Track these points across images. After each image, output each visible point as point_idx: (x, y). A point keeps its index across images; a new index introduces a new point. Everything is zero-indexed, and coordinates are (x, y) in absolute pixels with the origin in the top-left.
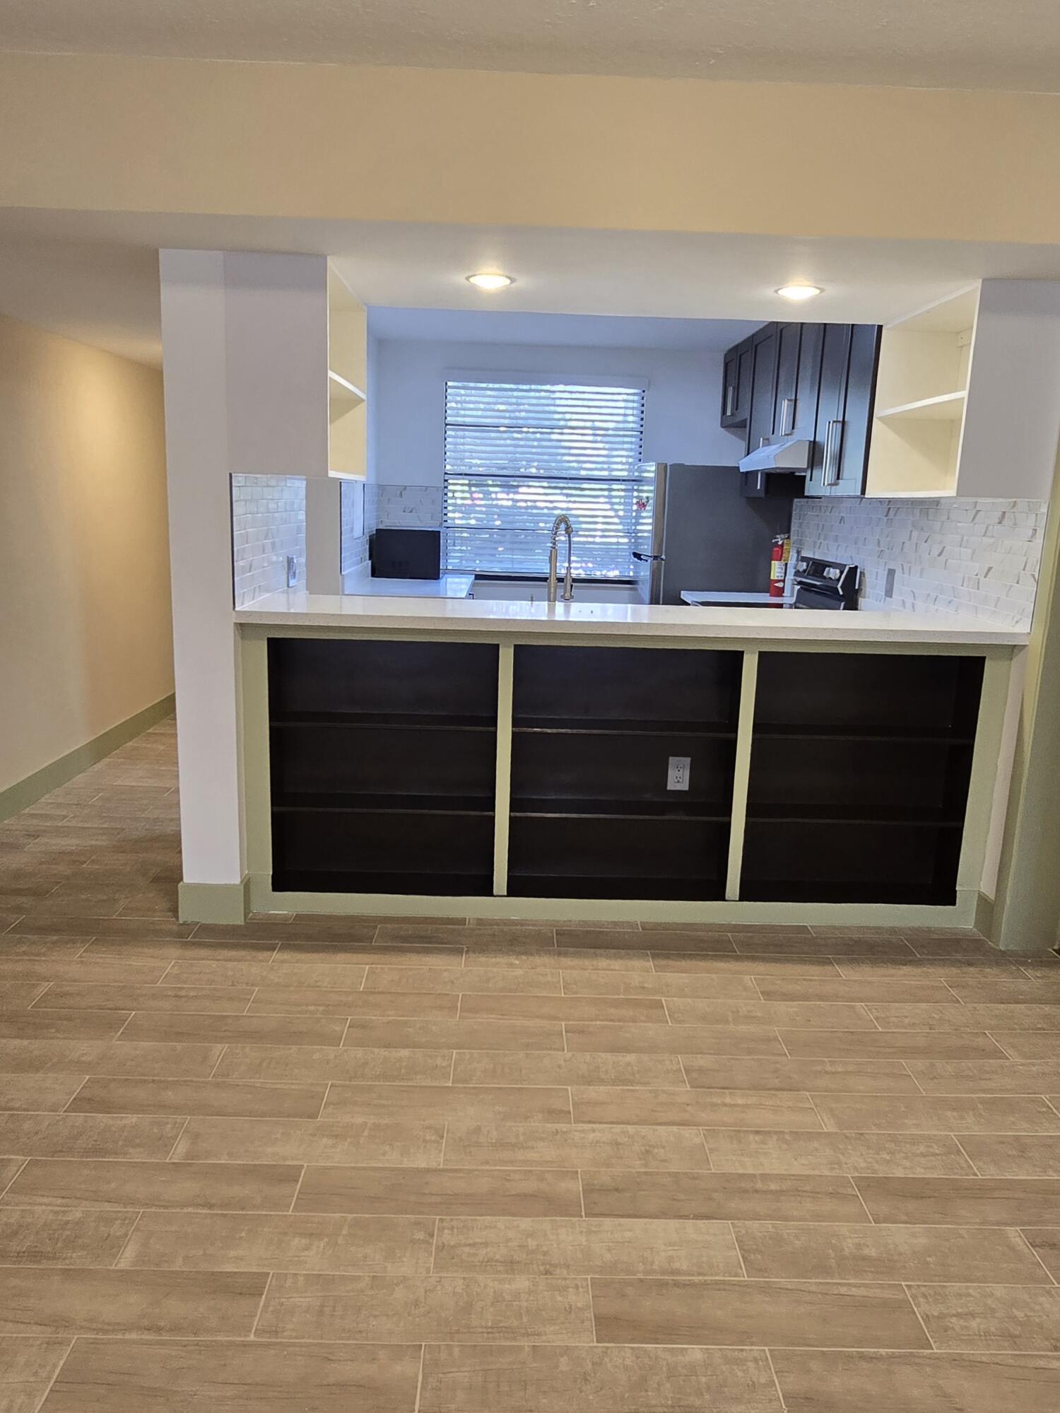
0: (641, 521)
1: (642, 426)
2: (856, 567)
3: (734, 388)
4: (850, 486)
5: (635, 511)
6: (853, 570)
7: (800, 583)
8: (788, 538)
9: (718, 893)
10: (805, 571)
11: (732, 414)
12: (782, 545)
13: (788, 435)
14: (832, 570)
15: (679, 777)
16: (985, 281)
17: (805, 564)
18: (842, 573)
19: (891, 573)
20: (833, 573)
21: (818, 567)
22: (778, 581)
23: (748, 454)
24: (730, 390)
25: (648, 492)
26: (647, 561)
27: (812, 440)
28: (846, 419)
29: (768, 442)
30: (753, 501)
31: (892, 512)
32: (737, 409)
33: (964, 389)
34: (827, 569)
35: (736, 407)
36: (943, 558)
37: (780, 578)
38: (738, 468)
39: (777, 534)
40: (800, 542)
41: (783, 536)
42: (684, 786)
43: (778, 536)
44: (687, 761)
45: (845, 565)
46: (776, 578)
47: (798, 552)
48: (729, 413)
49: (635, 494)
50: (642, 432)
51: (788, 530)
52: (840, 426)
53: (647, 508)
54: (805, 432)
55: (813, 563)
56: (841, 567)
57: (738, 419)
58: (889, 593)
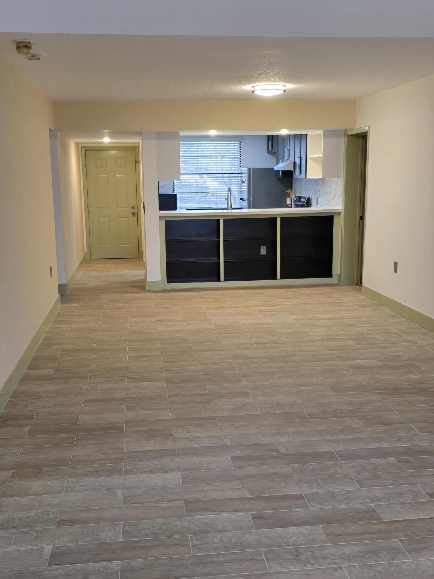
0: (242, 187)
1: (240, 154)
2: (309, 198)
3: (271, 141)
4: (303, 175)
5: (240, 184)
6: (309, 199)
7: (295, 204)
8: (292, 190)
9: (275, 278)
10: (296, 200)
11: (271, 150)
12: (290, 193)
13: (287, 159)
14: (303, 199)
15: (263, 251)
16: (324, 131)
17: (296, 198)
18: (305, 200)
19: (317, 198)
20: (303, 200)
21: (299, 198)
22: (289, 205)
23: (277, 164)
24: (270, 142)
25: (245, 177)
26: (246, 201)
27: (294, 161)
28: (301, 157)
29: (282, 161)
30: (279, 179)
31: (317, 182)
32: (273, 148)
33: (321, 154)
34: (301, 199)
35: (272, 147)
36: (327, 193)
37: (289, 204)
38: (273, 169)
39: (288, 189)
40: (295, 192)
41: (289, 190)
42: (265, 253)
43: (288, 190)
44: (265, 247)
45: (306, 197)
46: (288, 204)
47: (295, 195)
48: (270, 149)
49: (240, 178)
50: (240, 157)
51: (291, 188)
52: (300, 159)
53: (245, 182)
54: (292, 159)
55: (298, 198)
56: (305, 198)
57: (273, 152)
58: (317, 204)
